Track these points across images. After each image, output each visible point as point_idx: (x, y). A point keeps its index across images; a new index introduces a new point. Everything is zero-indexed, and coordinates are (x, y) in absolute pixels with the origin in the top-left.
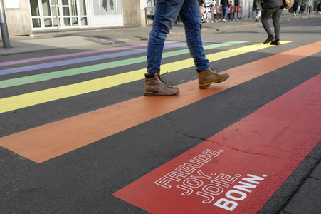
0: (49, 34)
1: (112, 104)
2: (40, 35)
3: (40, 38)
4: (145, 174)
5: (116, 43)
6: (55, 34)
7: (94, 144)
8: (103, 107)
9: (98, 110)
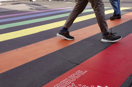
0: (9, 3)
1: (34, 43)
2: (4, 3)
3: (4, 5)
4: (44, 85)
5: (43, 8)
6: (12, 3)
7: (21, 66)
8: (29, 44)
9: (26, 47)
